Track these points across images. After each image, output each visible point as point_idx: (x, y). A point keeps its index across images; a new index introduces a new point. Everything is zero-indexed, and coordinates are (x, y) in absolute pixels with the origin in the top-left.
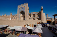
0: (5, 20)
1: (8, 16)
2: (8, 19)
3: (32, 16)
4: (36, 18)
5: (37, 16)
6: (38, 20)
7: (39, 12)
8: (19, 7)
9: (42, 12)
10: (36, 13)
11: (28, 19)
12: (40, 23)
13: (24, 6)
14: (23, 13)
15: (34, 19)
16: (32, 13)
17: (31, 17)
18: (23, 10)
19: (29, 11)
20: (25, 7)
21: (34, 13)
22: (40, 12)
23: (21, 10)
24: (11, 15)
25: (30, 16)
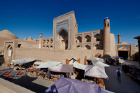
0: (29, 49)
1: (35, 40)
2: (35, 46)
3: (84, 40)
5: (94, 39)
6: (97, 49)
7: (98, 32)
8: (56, 21)
9: (108, 30)
10: (92, 34)
11: (74, 46)
12: (102, 55)
13: (66, 18)
14: (64, 34)
15: (88, 47)
16: (83, 33)
17: (80, 42)
18: (65, 27)
19: (76, 28)
20: (68, 20)
21: (88, 33)
22: (103, 32)
23: (60, 28)
24: (40, 39)
25: (78, 41)
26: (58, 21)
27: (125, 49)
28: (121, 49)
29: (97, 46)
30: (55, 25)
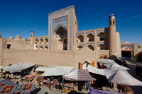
3: (86, 39)
4: (96, 45)
5: (97, 39)
6: (101, 49)
7: (103, 30)
8: (52, 17)
10: (96, 33)
13: (65, 14)
14: (62, 32)
16: (85, 32)
18: (63, 24)
20: (67, 16)
21: (91, 31)
23: (57, 25)
26: (55, 17)
27: (129, 49)
28: (124, 49)
29: (101, 45)
30: (50, 21)
